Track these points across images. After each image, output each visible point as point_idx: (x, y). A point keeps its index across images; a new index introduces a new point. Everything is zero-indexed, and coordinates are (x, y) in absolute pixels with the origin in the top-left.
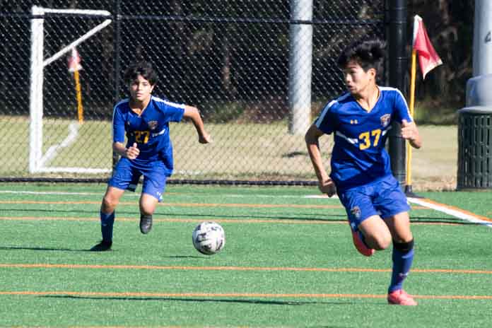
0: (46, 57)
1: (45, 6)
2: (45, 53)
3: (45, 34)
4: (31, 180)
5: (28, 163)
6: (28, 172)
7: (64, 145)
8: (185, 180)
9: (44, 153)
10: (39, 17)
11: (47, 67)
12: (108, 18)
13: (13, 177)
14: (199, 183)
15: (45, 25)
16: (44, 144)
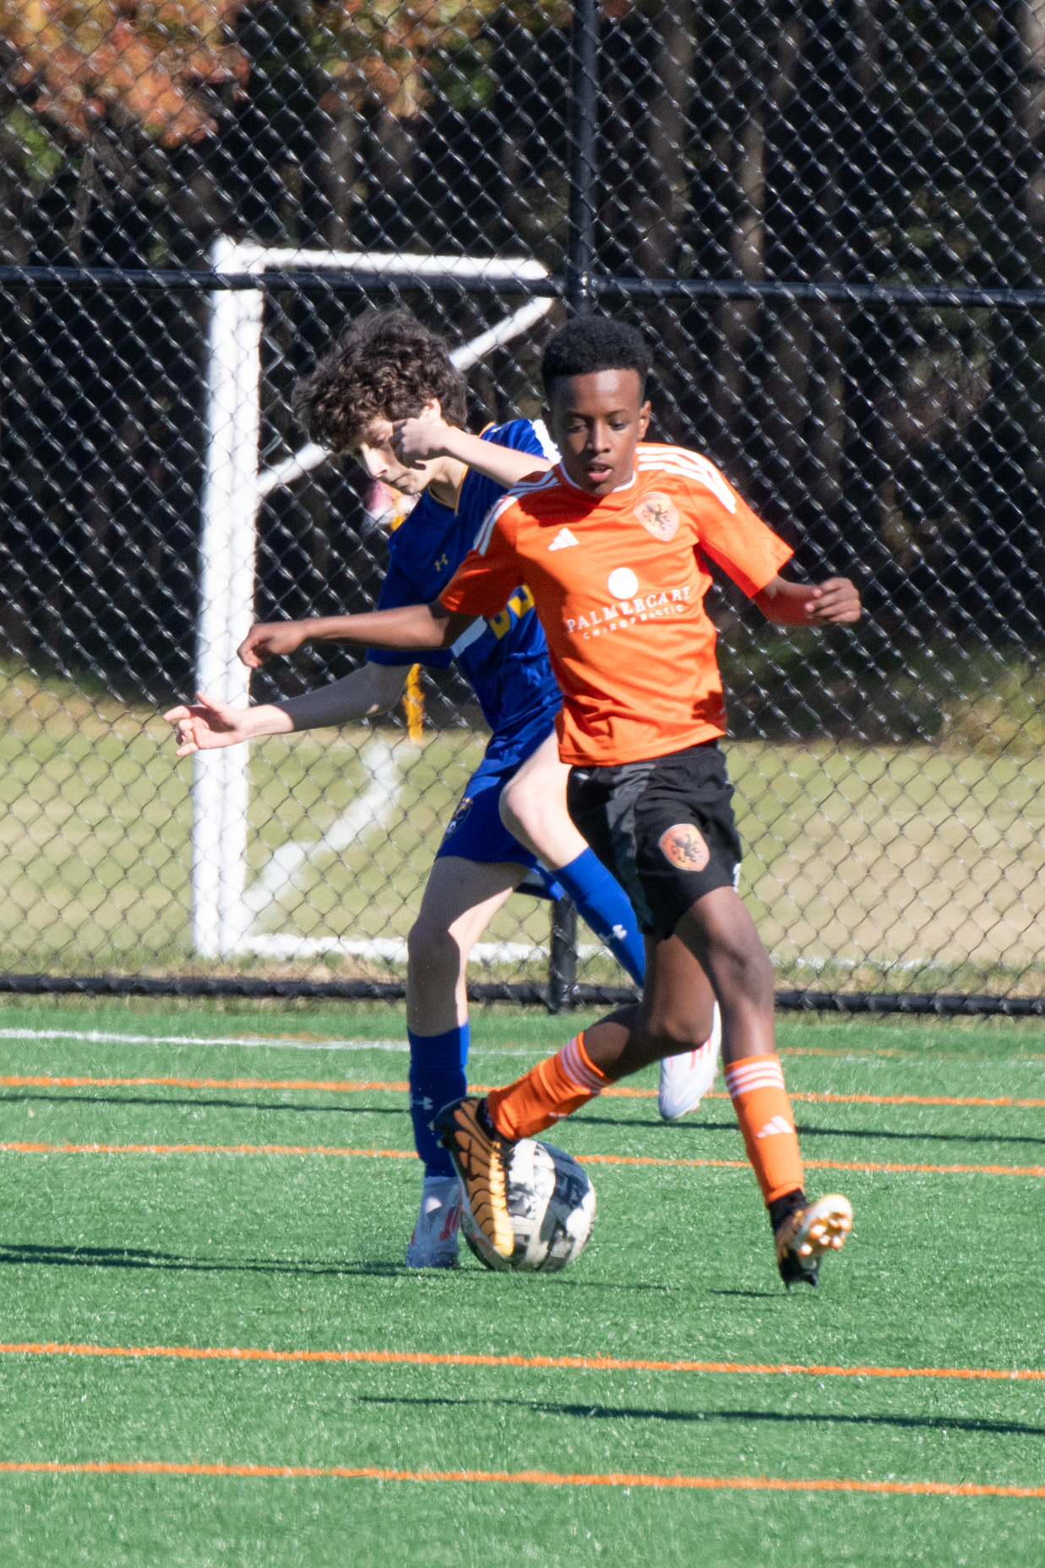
0: (269, 458)
1: (270, 236)
2: (265, 438)
3: (266, 355)
4: (200, 989)
5: (190, 915)
6: (190, 955)
7: (340, 836)
8: (862, 995)
9: (255, 875)
10: (241, 283)
11: (275, 499)
12: (540, 289)
13: (122, 973)
14: (922, 1007)
15: (268, 317)
16: (256, 834)
